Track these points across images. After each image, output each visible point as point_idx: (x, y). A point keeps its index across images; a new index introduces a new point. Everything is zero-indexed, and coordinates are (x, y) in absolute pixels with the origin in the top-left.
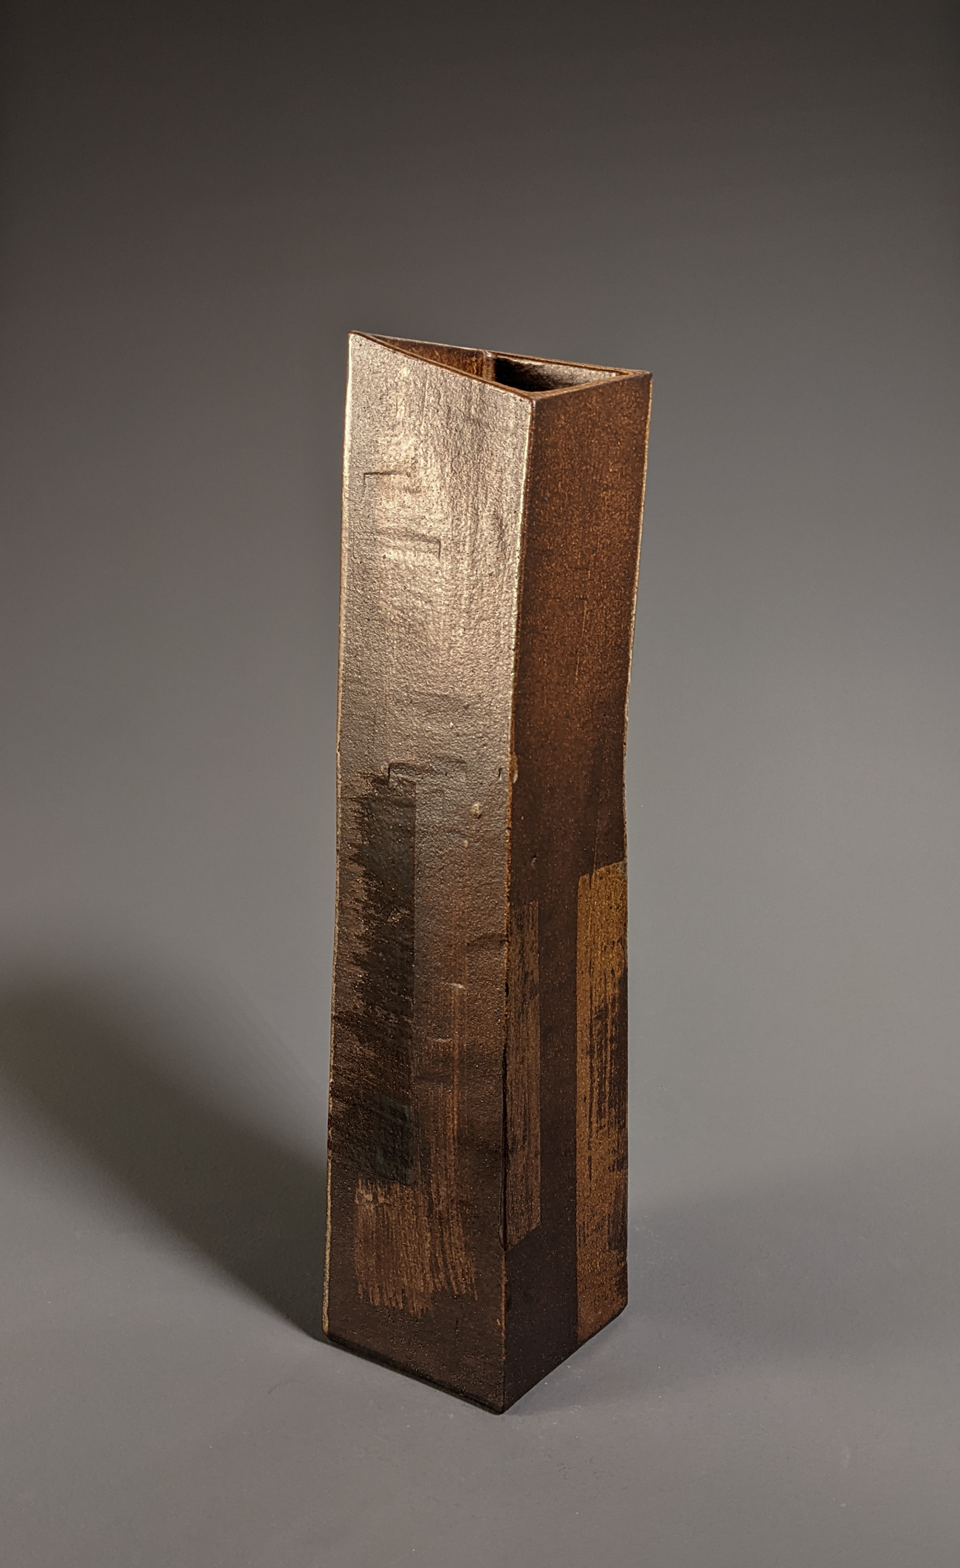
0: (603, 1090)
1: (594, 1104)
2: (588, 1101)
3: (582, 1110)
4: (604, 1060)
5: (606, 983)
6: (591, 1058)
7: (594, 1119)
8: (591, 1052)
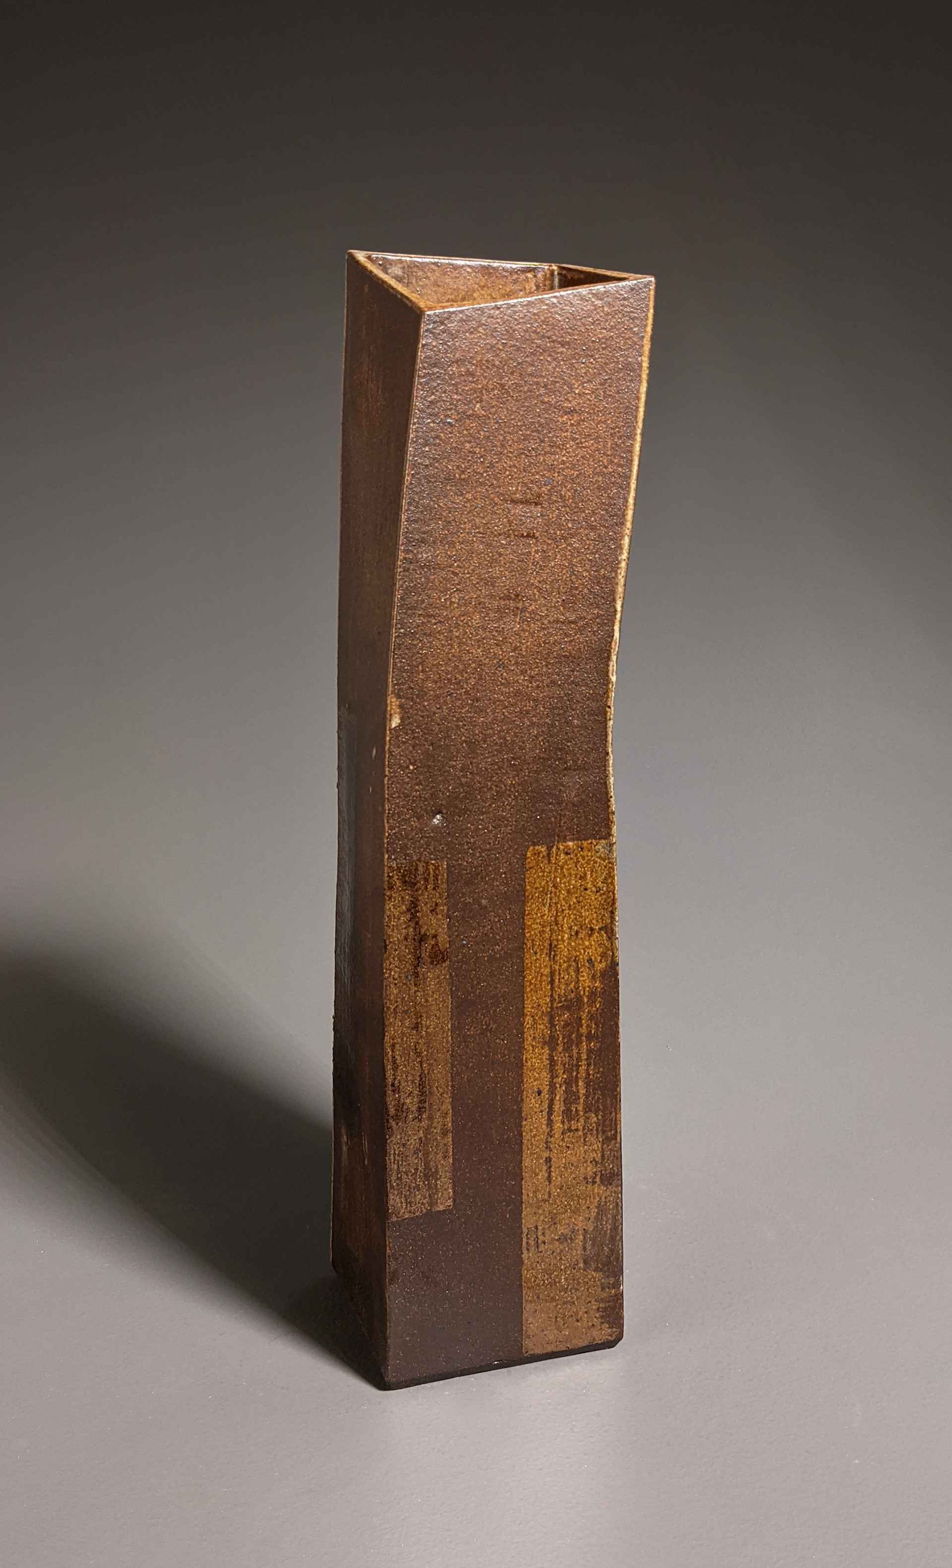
0: (574, 1089)
1: (557, 1103)
2: (545, 1095)
3: (532, 1104)
4: (575, 1055)
5: (577, 971)
6: (553, 1049)
7: (557, 1118)
8: (551, 1043)
